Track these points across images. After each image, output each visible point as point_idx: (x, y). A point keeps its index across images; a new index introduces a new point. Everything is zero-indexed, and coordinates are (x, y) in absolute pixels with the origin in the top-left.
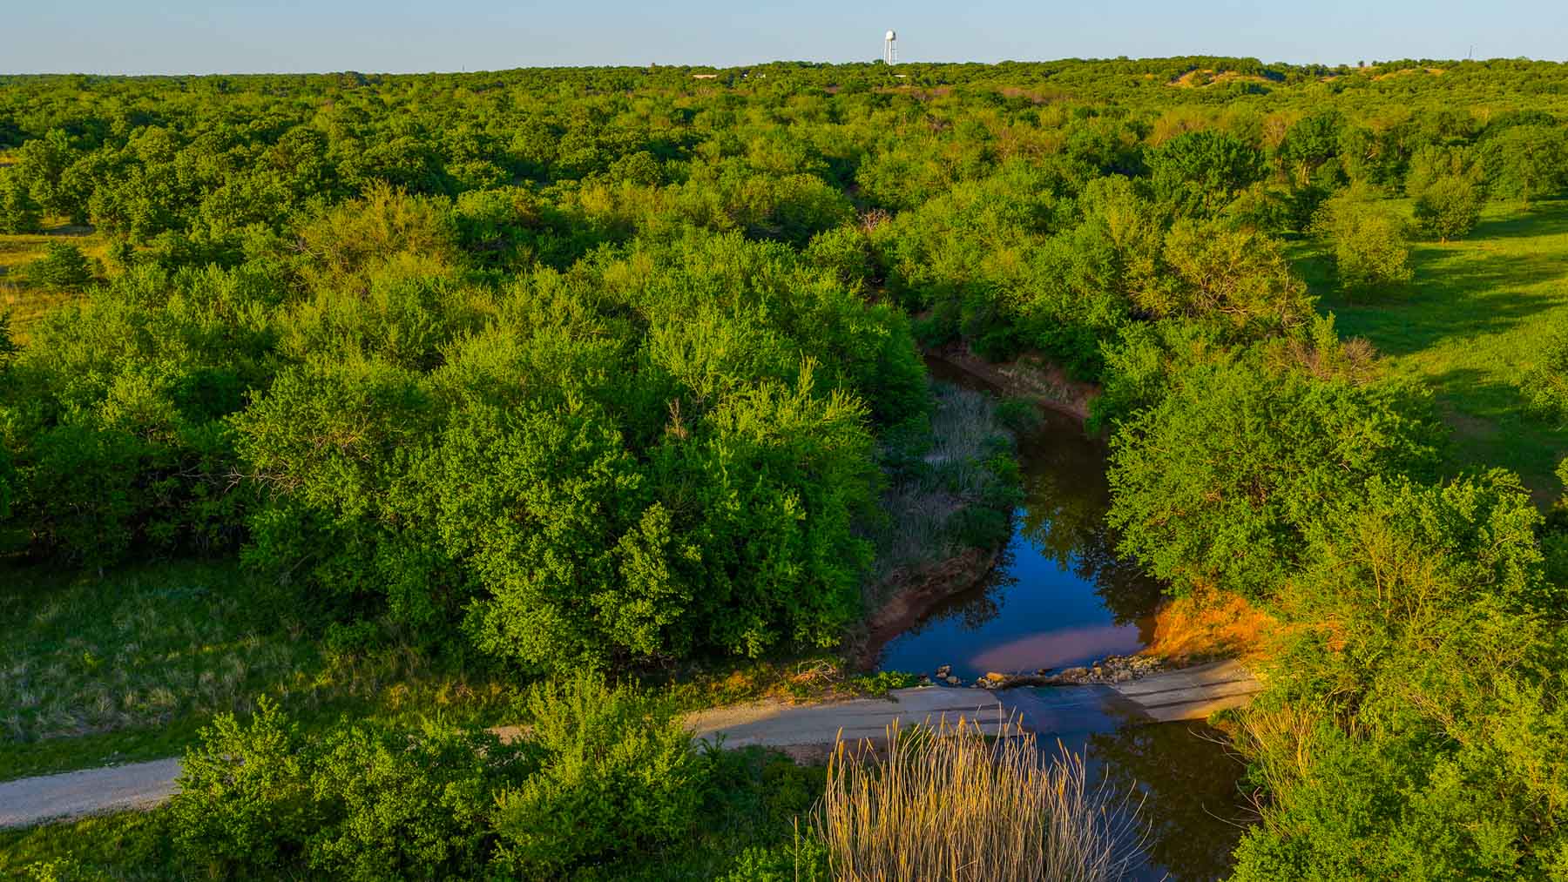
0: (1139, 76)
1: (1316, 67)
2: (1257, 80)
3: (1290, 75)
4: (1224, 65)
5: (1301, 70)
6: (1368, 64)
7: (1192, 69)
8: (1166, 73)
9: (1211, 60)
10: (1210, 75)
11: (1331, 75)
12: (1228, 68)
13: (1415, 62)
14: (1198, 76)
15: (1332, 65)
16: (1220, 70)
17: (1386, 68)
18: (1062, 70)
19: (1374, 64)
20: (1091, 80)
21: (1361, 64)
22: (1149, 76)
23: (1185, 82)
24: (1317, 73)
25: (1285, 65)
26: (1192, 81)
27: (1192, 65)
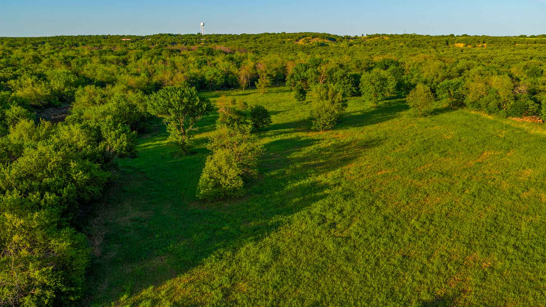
0: (285, 40)
1: (347, 36)
2: (326, 41)
3: (338, 39)
4: (315, 36)
5: (342, 37)
6: (365, 35)
7: (304, 37)
8: (295, 39)
9: (311, 34)
10: (310, 39)
11: (352, 39)
12: (316, 37)
13: (380, 35)
14: (306, 40)
15: (353, 35)
16: (313, 38)
17: (370, 37)
18: (261, 37)
19: (367, 35)
20: (268, 41)
21: (363, 35)
22: (289, 40)
23: (301, 42)
24: (347, 38)
25: (336, 35)
26: (303, 42)
27: (304, 36)
